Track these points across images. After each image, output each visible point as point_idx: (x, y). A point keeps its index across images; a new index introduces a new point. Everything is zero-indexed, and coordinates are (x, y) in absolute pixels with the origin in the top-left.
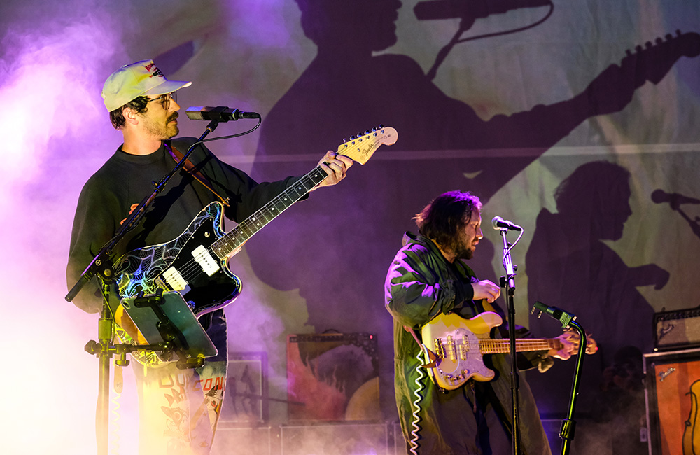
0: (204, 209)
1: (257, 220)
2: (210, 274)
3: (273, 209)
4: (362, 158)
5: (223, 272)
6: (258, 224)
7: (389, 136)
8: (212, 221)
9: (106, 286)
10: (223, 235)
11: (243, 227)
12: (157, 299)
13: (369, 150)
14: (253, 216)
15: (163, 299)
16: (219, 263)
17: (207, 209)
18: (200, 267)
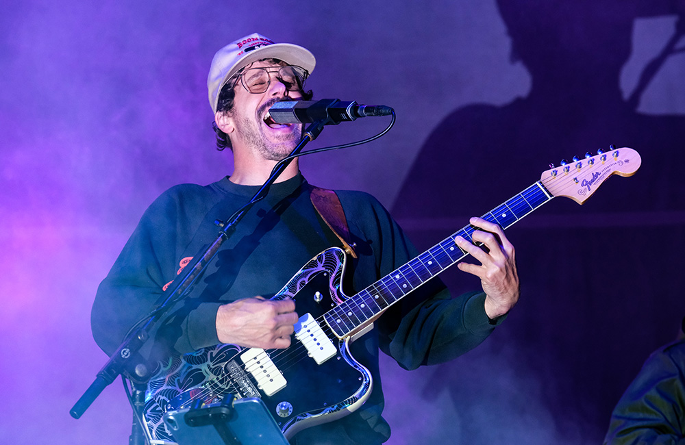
0: (315, 258)
1: (402, 279)
2: (319, 361)
3: (430, 263)
4: (580, 192)
5: (342, 358)
6: (405, 286)
7: (627, 161)
8: (328, 277)
9: (138, 392)
10: (343, 300)
11: (379, 289)
12: (224, 411)
13: (592, 181)
14: (397, 272)
15: (233, 412)
16: (336, 342)
17: (320, 258)
18: (304, 347)
